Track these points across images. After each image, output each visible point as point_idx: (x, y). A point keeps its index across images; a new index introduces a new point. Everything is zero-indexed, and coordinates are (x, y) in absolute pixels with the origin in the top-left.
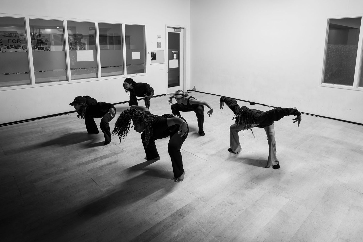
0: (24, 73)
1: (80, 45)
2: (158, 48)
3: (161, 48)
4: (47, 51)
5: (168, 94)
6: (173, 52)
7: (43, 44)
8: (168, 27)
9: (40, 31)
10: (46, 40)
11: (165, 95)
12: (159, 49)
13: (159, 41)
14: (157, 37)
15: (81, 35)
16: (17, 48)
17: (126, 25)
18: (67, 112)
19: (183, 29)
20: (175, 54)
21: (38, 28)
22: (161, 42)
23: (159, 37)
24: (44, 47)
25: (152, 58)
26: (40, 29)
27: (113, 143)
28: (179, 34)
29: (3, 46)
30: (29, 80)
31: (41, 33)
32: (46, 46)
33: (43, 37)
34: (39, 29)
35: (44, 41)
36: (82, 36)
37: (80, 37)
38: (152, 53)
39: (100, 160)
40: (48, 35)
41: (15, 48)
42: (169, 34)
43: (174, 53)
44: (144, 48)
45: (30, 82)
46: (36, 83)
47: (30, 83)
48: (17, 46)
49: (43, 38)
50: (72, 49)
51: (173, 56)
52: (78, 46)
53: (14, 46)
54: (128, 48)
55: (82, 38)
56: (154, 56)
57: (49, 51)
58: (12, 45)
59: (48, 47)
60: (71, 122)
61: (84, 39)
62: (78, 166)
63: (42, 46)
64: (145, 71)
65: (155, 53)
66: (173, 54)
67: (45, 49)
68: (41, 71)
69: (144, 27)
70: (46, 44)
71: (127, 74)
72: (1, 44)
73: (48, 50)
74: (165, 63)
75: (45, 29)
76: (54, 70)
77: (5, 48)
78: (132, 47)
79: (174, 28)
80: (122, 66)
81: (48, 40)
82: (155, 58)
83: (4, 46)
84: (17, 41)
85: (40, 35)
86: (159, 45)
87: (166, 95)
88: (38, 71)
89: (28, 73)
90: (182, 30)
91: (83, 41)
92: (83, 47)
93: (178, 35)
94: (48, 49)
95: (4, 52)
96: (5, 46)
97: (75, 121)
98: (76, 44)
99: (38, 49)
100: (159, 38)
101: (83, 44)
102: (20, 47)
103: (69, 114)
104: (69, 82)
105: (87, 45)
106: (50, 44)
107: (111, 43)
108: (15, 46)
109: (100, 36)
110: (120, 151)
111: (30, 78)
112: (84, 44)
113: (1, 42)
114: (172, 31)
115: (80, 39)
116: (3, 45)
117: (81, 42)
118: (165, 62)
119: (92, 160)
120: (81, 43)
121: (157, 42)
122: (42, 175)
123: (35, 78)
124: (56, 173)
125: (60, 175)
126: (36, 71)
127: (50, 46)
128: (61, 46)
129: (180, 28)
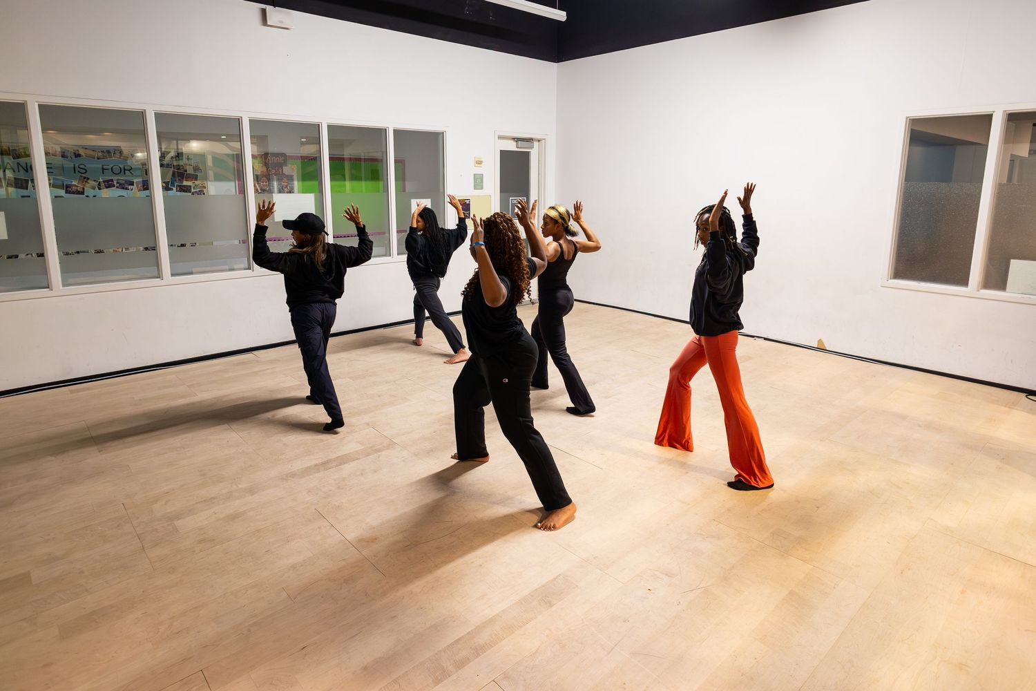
0: (141, 248)
1: (279, 180)
2: (475, 188)
3: (482, 189)
4: (198, 194)
6: (512, 199)
7: (189, 177)
8: (500, 137)
9: (180, 147)
10: (196, 169)
12: (478, 192)
13: (478, 170)
14: (473, 162)
15: (283, 155)
16: (123, 188)
17: (396, 132)
18: (249, 347)
19: (539, 141)
21: (173, 139)
22: (482, 174)
23: (479, 163)
24: (191, 186)
26: (179, 142)
27: (368, 424)
28: (528, 153)
29: (89, 181)
30: (156, 268)
31: (180, 151)
32: (197, 182)
33: (188, 159)
34: (175, 142)
35: (190, 170)
36: (284, 158)
37: (281, 160)
39: (337, 466)
40: (202, 156)
41: (117, 187)
42: (504, 154)
43: (515, 201)
44: (441, 190)
45: (159, 274)
46: (173, 275)
47: (159, 276)
48: (123, 182)
49: (187, 162)
50: (261, 190)
51: (513, 209)
52: (275, 183)
53: (115, 183)
54: (401, 189)
55: (285, 163)
57: (204, 194)
58: (112, 180)
59: (201, 185)
60: (259, 371)
61: (290, 166)
62: (282, 479)
63: (185, 183)
65: (467, 202)
66: (514, 204)
67: (193, 191)
68: (183, 245)
69: (441, 136)
70: (196, 178)
71: (398, 254)
72: (85, 178)
73: (201, 192)
75: (191, 141)
76: (215, 243)
77: (94, 188)
78: (409, 186)
79: (517, 140)
80: (387, 235)
81: (201, 167)
82: (469, 213)
83: (91, 183)
84: (125, 170)
85: (179, 155)
86: (478, 182)
88: (178, 246)
89: (153, 248)
90: (536, 144)
91: (287, 170)
92: (286, 187)
93: (526, 156)
94: (199, 191)
95: (91, 196)
96: (95, 181)
97: (269, 371)
98: (269, 179)
99: (175, 189)
101: (288, 180)
102: (132, 184)
103: (255, 352)
104: (255, 273)
105: (298, 181)
106: (206, 179)
107: (355, 178)
108: (117, 183)
109: (331, 159)
110: (385, 445)
111: (157, 264)
112: (290, 178)
113: (84, 171)
114: (511, 146)
115: (281, 165)
116: (88, 179)
117: (283, 174)
119: (316, 465)
120: (281, 176)
121: (474, 175)
122: (195, 502)
123: (170, 263)
124: (229, 497)
125: (237, 502)
126: (172, 245)
127: (205, 182)
128: (233, 183)
129: (530, 140)
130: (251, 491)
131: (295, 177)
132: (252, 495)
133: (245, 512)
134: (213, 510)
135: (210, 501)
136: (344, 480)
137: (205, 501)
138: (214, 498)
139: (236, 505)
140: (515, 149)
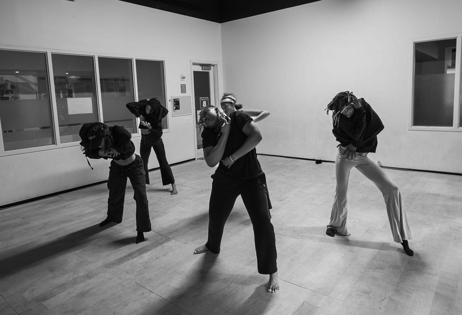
1: (64, 92)
2: (182, 92)
3: (185, 92)
5: (198, 159)
6: (201, 99)
7: (7, 92)
8: (194, 64)
10: (12, 87)
11: (194, 159)
12: (183, 95)
13: (183, 82)
14: (180, 78)
15: (65, 77)
17: (139, 61)
19: (213, 66)
20: (204, 102)
22: (185, 85)
23: (184, 78)
24: (9, 97)
25: (175, 108)
28: (208, 73)
32: (12, 95)
35: (8, 88)
37: (63, 80)
38: (174, 99)
42: (195, 73)
43: (203, 100)
44: (163, 94)
46: (5, 149)
49: (6, 83)
51: (202, 104)
52: (61, 94)
55: (67, 82)
56: (177, 104)
57: (17, 101)
59: (15, 97)
61: (70, 84)
63: (5, 96)
64: (165, 126)
65: (178, 100)
66: (202, 102)
67: (10, 100)
69: (161, 64)
70: (12, 92)
74: (192, 115)
79: (202, 65)
80: (134, 120)
81: (15, 86)
82: (179, 107)
86: (183, 89)
87: (196, 159)
88: (8, 131)
90: (212, 67)
91: (68, 86)
98: (58, 92)
100: (182, 78)
101: (69, 92)
104: (57, 147)
105: (75, 92)
106: (18, 92)
112: (71, 91)
114: (199, 69)
117: (66, 89)
118: (192, 113)
121: (181, 85)
122: (52, 288)
123: (4, 142)
124: (75, 282)
125: (81, 285)
126: (5, 132)
127: (18, 95)
128: (35, 95)
129: (208, 66)
130: (89, 276)
131: (73, 90)
132: (90, 279)
133: (89, 290)
134: (67, 292)
135: (62, 287)
136: (147, 263)
137: (58, 286)
138: (64, 284)
139: (80, 287)
140: (201, 70)
